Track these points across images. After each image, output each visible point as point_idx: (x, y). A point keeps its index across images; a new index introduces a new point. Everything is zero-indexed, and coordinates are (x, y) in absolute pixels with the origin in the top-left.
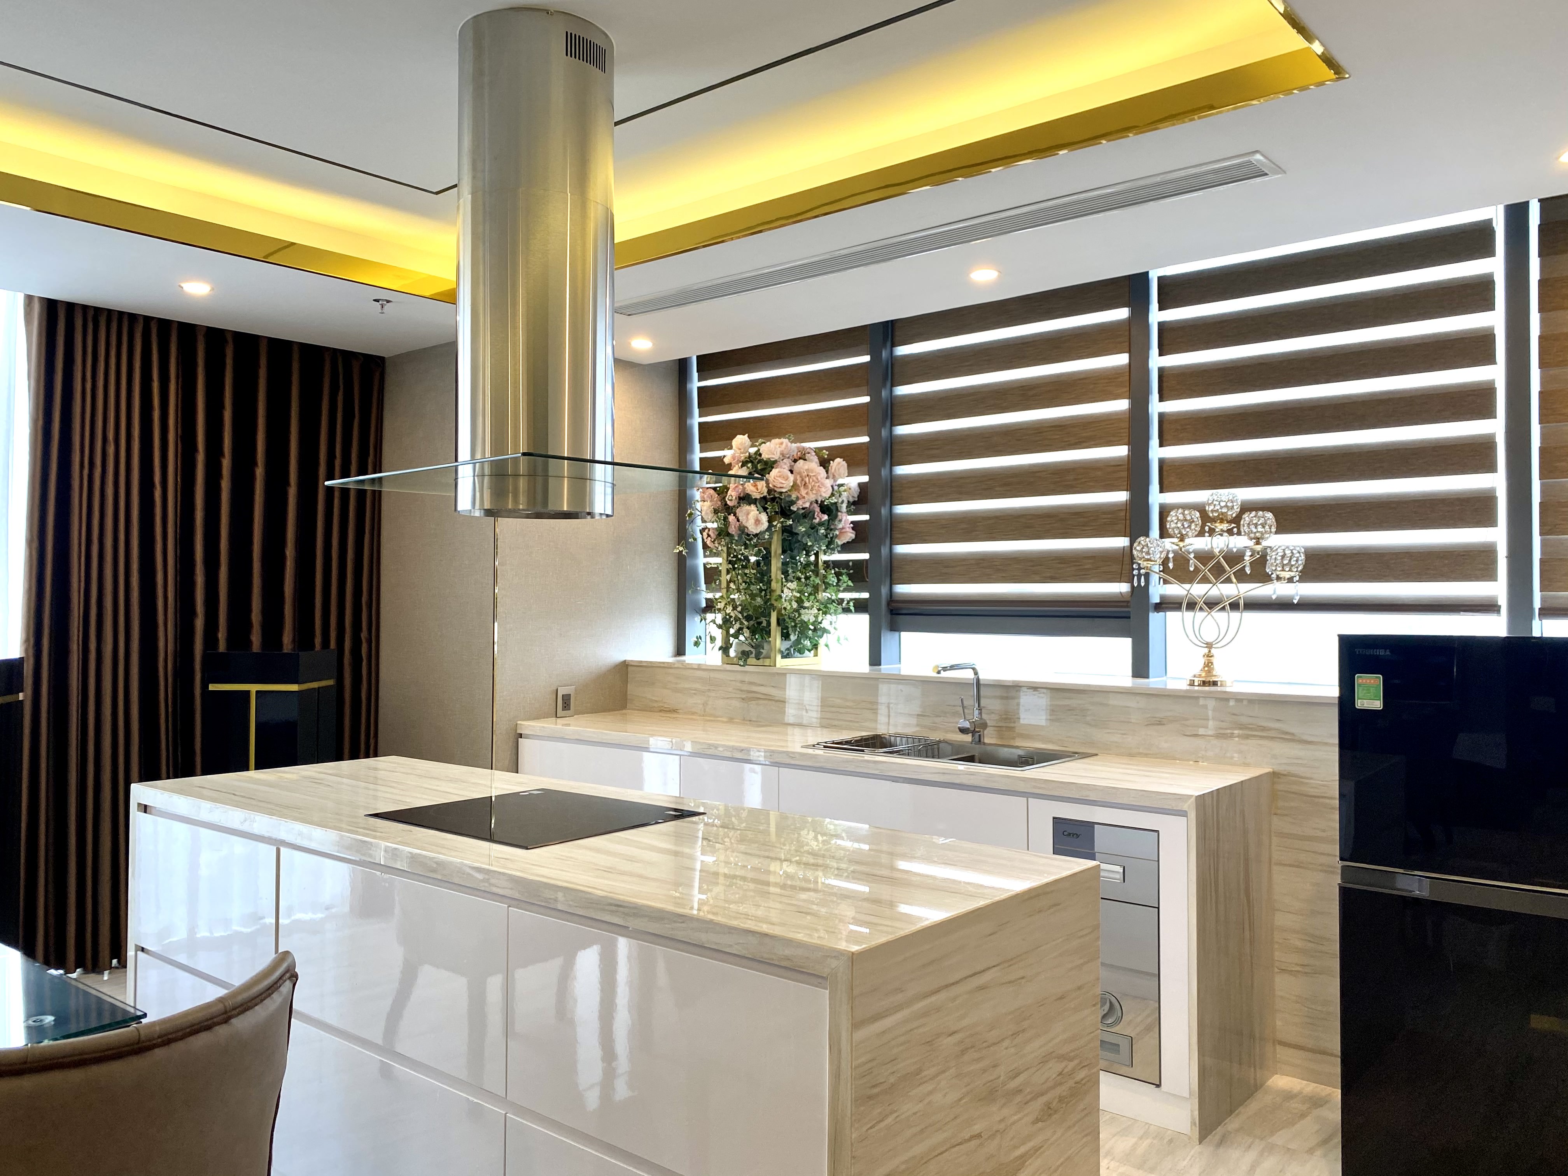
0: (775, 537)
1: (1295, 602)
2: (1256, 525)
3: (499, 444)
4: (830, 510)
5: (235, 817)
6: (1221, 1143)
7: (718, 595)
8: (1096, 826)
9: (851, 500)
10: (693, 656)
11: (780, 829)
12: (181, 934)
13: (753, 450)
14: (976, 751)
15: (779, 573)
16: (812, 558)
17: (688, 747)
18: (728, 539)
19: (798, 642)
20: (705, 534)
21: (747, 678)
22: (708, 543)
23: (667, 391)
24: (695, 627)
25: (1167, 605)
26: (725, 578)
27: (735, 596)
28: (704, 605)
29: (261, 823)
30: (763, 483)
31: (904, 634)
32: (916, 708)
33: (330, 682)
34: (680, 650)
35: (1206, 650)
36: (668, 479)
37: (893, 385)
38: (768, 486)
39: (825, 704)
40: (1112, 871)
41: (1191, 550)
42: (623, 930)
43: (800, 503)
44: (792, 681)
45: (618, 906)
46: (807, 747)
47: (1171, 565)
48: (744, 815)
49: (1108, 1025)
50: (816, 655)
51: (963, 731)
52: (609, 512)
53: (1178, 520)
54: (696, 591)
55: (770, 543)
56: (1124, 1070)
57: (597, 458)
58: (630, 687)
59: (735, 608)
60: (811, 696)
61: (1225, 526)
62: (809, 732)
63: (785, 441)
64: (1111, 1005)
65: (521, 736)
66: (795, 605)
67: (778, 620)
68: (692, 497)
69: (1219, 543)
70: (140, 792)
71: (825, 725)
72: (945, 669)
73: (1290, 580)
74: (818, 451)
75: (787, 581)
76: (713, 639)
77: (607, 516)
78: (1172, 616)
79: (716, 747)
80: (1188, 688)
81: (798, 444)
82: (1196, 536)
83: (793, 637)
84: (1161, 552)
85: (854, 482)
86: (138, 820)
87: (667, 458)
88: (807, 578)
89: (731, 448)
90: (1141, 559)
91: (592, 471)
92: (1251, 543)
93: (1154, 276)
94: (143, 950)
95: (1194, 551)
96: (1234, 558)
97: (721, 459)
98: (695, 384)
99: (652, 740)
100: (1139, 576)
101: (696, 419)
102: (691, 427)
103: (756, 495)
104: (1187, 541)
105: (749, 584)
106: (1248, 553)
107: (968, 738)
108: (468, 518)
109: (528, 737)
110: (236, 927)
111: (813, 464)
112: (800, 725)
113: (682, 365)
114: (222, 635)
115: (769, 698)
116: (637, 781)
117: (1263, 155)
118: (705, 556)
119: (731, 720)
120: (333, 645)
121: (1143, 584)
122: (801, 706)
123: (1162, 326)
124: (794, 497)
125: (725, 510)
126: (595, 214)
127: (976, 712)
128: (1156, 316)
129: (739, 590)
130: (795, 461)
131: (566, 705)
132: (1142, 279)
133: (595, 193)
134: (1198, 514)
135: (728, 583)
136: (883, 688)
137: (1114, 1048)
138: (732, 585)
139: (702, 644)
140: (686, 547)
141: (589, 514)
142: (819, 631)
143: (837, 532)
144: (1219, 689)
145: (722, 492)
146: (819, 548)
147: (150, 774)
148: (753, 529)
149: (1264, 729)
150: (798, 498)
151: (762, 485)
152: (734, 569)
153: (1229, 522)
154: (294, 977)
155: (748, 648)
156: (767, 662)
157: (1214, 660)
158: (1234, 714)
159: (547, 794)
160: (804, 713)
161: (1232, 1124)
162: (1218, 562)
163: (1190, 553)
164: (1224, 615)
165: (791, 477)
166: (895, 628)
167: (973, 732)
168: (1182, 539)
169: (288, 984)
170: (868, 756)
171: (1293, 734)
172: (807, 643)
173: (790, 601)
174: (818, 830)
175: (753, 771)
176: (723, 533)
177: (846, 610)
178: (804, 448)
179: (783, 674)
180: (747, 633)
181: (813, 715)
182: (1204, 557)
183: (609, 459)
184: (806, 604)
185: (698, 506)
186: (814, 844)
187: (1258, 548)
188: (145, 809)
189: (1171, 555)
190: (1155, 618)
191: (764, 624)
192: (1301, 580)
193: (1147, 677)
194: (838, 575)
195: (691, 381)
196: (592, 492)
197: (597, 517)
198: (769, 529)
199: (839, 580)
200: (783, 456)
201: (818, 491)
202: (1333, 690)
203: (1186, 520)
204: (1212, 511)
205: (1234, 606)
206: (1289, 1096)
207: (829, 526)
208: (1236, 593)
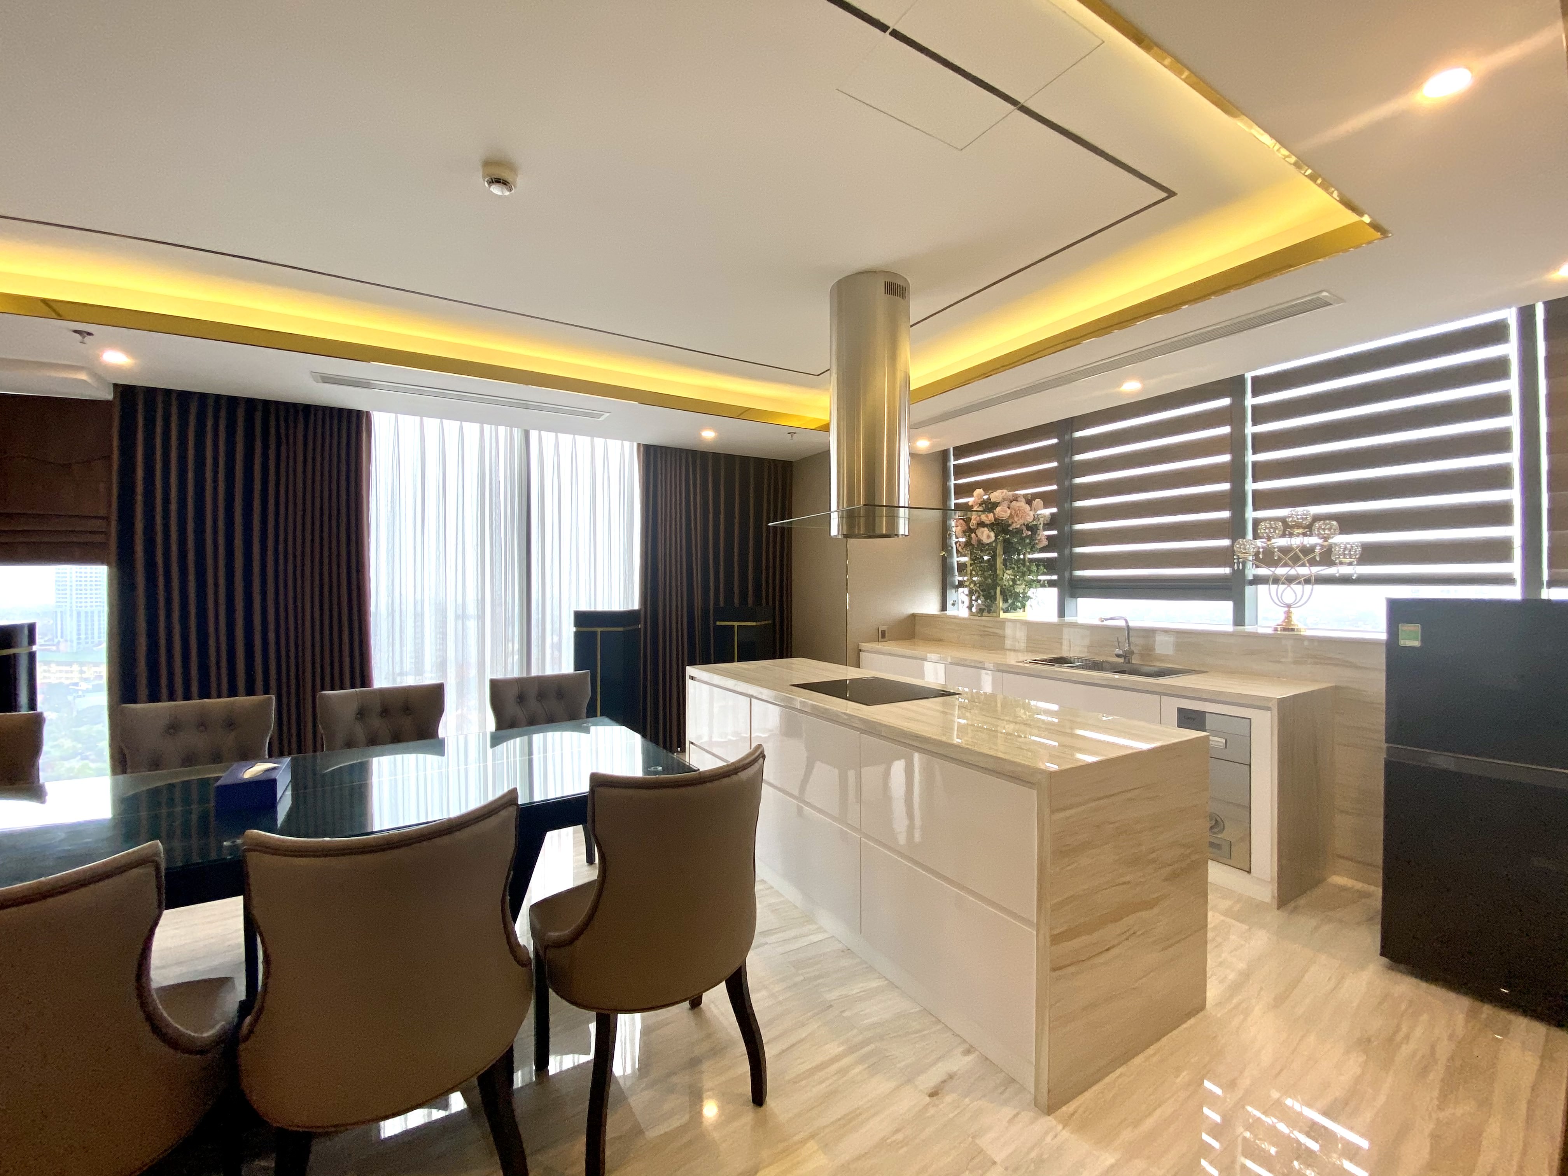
0: (999, 545)
1: (1354, 578)
2: (1324, 529)
3: (850, 501)
4: (1033, 529)
5: (730, 683)
6: (1295, 910)
7: (966, 578)
8: (1207, 714)
9: (1046, 522)
10: (951, 611)
11: (1004, 705)
12: (706, 739)
13: (986, 497)
14: (1127, 667)
15: (1001, 565)
16: (1022, 557)
17: (949, 660)
18: (971, 547)
19: (1013, 603)
20: (958, 545)
21: (983, 623)
22: (960, 549)
23: (937, 468)
24: (952, 595)
25: (1258, 580)
26: (969, 568)
27: (975, 579)
28: (957, 583)
29: (742, 687)
30: (992, 514)
31: (1079, 600)
32: (1087, 642)
33: (770, 622)
34: (944, 608)
35: (1286, 609)
36: (937, 514)
37: (1072, 455)
38: (994, 516)
39: (1029, 639)
40: (1217, 741)
42: (918, 749)
43: (1014, 526)
44: (1008, 624)
45: (917, 737)
46: (1019, 662)
47: (1261, 556)
48: (982, 698)
49: (1215, 833)
50: (1024, 611)
51: (1118, 656)
52: (907, 533)
53: (1266, 527)
54: (953, 575)
55: (995, 548)
56: (1226, 861)
57: (901, 505)
58: (917, 628)
59: (975, 585)
60: (1021, 634)
61: (1301, 530)
62: (1020, 654)
63: (1005, 491)
64: (1216, 821)
65: (861, 650)
66: (1011, 583)
67: (1001, 591)
68: (950, 525)
69: (1296, 542)
70: (690, 670)
71: (1030, 650)
72: (1106, 620)
73: (1350, 564)
74: (1025, 496)
75: (1006, 569)
76: (963, 602)
77: (906, 536)
78: (1262, 589)
79: (966, 660)
81: (1013, 493)
82: (1280, 537)
83: (1010, 601)
84: (1254, 548)
85: (1048, 512)
86: (689, 683)
87: (936, 503)
88: (1018, 568)
89: (972, 496)
90: (1239, 552)
91: (898, 513)
92: (1320, 541)
93: (1248, 376)
94: (692, 743)
95: (1278, 547)
96: (1307, 551)
97: (967, 503)
98: (952, 462)
99: (929, 655)
100: (1238, 563)
101: (953, 482)
102: (950, 487)
103: (988, 522)
104: (1273, 541)
105: (984, 572)
106: (1318, 547)
107: (1121, 660)
108: (835, 539)
109: (864, 651)
110: (730, 737)
111: (1022, 504)
112: (1015, 650)
113: (944, 454)
114: (722, 599)
115: (995, 634)
116: (922, 676)
117: (1327, 292)
118: (958, 557)
119: (974, 647)
120: (771, 603)
121: (1241, 568)
122: (1014, 639)
123: (1254, 407)
124: (1010, 522)
125: (969, 531)
126: (900, 376)
127: (1127, 645)
128: (1250, 401)
129: (977, 575)
130: (1011, 502)
131: (883, 636)
132: (1241, 379)
133: (900, 366)
134: (1281, 524)
135: (971, 571)
136: (1066, 631)
137: (1218, 846)
138: (974, 573)
139: (956, 605)
140: (946, 552)
141: (896, 535)
142: (1026, 598)
143: (1037, 541)
144: (1295, 633)
145: (967, 521)
146: (1026, 550)
147: (692, 663)
148: (985, 540)
149: (1330, 658)
150: (1013, 523)
151: (991, 516)
152: (975, 563)
153: (1304, 528)
154: (764, 757)
155: (983, 607)
156: (995, 615)
157: (1292, 615)
159: (876, 679)
160: (1017, 643)
161: (1302, 901)
162: (1296, 554)
163: (1275, 548)
164: (1300, 587)
165: (1009, 511)
166: (1074, 595)
167: (1125, 657)
168: (1269, 539)
169: (761, 760)
170: (1057, 668)
171: (1351, 662)
172: (1019, 604)
173: (1008, 580)
174: (1027, 707)
175: (987, 674)
176: (968, 544)
177: (1043, 586)
178: (1016, 494)
179: (1004, 622)
180: (982, 599)
181: (1022, 645)
183: (907, 505)
184: (1018, 582)
185: (954, 529)
186: (1024, 717)
187: (1326, 544)
188: (692, 678)
189: (1261, 550)
190: (1249, 590)
191: (993, 594)
192: (1359, 564)
193: (1244, 625)
194: (1037, 566)
195: (950, 461)
196: (898, 524)
197: (900, 537)
198: (995, 541)
199: (1038, 569)
200: (1004, 499)
201: (1025, 518)
202: (1382, 635)
203: (1272, 528)
204: (1291, 521)
205: (1308, 581)
206: (1343, 889)
207: (1032, 538)
208: (1309, 573)
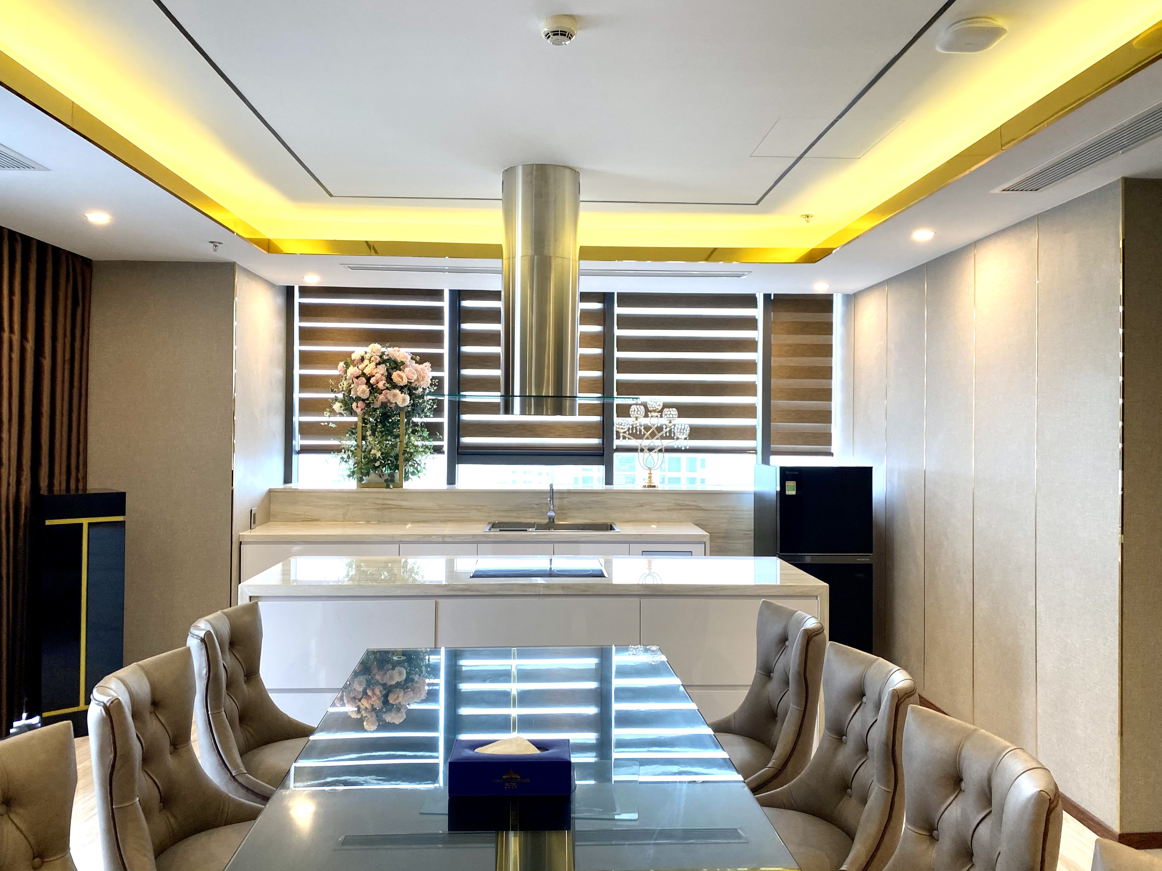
2: (669, 414)
24: (305, 463)
34: (287, 479)
35: (649, 471)
41: (643, 424)
53: (635, 410)
54: (295, 439)
58: (273, 506)
61: (656, 414)
65: (242, 542)
69: (653, 422)
73: (684, 439)
80: (642, 489)
82: (643, 418)
92: (667, 422)
93: (615, 293)
96: (660, 429)
98: (297, 300)
101: (297, 324)
102: (294, 329)
104: (639, 420)
106: (666, 427)
113: (289, 289)
123: (619, 316)
128: (617, 311)
131: (254, 521)
144: (656, 489)
149: (688, 505)
153: (658, 412)
157: (652, 475)
158: (675, 500)
162: (653, 430)
163: (640, 426)
164: (656, 455)
166: (465, 462)
168: (637, 419)
171: (700, 507)
182: (647, 428)
187: (670, 424)
190: (617, 456)
193: (612, 484)
195: (294, 298)
203: (638, 410)
204: (650, 406)
205: (660, 451)
208: (661, 444)
